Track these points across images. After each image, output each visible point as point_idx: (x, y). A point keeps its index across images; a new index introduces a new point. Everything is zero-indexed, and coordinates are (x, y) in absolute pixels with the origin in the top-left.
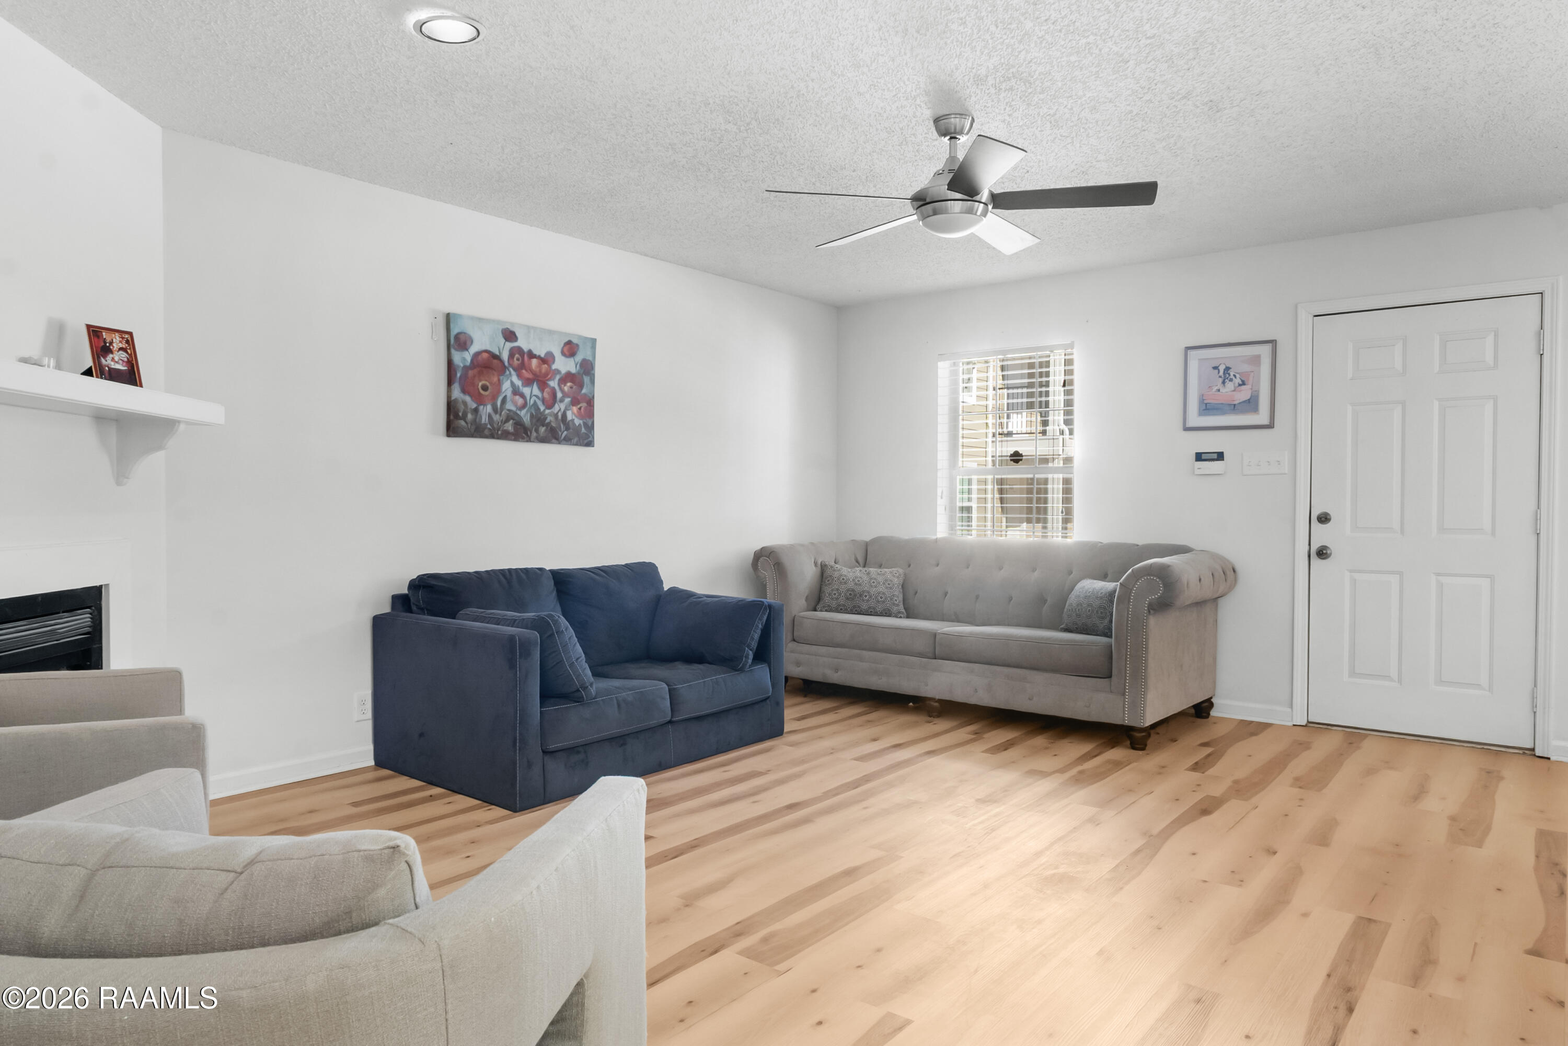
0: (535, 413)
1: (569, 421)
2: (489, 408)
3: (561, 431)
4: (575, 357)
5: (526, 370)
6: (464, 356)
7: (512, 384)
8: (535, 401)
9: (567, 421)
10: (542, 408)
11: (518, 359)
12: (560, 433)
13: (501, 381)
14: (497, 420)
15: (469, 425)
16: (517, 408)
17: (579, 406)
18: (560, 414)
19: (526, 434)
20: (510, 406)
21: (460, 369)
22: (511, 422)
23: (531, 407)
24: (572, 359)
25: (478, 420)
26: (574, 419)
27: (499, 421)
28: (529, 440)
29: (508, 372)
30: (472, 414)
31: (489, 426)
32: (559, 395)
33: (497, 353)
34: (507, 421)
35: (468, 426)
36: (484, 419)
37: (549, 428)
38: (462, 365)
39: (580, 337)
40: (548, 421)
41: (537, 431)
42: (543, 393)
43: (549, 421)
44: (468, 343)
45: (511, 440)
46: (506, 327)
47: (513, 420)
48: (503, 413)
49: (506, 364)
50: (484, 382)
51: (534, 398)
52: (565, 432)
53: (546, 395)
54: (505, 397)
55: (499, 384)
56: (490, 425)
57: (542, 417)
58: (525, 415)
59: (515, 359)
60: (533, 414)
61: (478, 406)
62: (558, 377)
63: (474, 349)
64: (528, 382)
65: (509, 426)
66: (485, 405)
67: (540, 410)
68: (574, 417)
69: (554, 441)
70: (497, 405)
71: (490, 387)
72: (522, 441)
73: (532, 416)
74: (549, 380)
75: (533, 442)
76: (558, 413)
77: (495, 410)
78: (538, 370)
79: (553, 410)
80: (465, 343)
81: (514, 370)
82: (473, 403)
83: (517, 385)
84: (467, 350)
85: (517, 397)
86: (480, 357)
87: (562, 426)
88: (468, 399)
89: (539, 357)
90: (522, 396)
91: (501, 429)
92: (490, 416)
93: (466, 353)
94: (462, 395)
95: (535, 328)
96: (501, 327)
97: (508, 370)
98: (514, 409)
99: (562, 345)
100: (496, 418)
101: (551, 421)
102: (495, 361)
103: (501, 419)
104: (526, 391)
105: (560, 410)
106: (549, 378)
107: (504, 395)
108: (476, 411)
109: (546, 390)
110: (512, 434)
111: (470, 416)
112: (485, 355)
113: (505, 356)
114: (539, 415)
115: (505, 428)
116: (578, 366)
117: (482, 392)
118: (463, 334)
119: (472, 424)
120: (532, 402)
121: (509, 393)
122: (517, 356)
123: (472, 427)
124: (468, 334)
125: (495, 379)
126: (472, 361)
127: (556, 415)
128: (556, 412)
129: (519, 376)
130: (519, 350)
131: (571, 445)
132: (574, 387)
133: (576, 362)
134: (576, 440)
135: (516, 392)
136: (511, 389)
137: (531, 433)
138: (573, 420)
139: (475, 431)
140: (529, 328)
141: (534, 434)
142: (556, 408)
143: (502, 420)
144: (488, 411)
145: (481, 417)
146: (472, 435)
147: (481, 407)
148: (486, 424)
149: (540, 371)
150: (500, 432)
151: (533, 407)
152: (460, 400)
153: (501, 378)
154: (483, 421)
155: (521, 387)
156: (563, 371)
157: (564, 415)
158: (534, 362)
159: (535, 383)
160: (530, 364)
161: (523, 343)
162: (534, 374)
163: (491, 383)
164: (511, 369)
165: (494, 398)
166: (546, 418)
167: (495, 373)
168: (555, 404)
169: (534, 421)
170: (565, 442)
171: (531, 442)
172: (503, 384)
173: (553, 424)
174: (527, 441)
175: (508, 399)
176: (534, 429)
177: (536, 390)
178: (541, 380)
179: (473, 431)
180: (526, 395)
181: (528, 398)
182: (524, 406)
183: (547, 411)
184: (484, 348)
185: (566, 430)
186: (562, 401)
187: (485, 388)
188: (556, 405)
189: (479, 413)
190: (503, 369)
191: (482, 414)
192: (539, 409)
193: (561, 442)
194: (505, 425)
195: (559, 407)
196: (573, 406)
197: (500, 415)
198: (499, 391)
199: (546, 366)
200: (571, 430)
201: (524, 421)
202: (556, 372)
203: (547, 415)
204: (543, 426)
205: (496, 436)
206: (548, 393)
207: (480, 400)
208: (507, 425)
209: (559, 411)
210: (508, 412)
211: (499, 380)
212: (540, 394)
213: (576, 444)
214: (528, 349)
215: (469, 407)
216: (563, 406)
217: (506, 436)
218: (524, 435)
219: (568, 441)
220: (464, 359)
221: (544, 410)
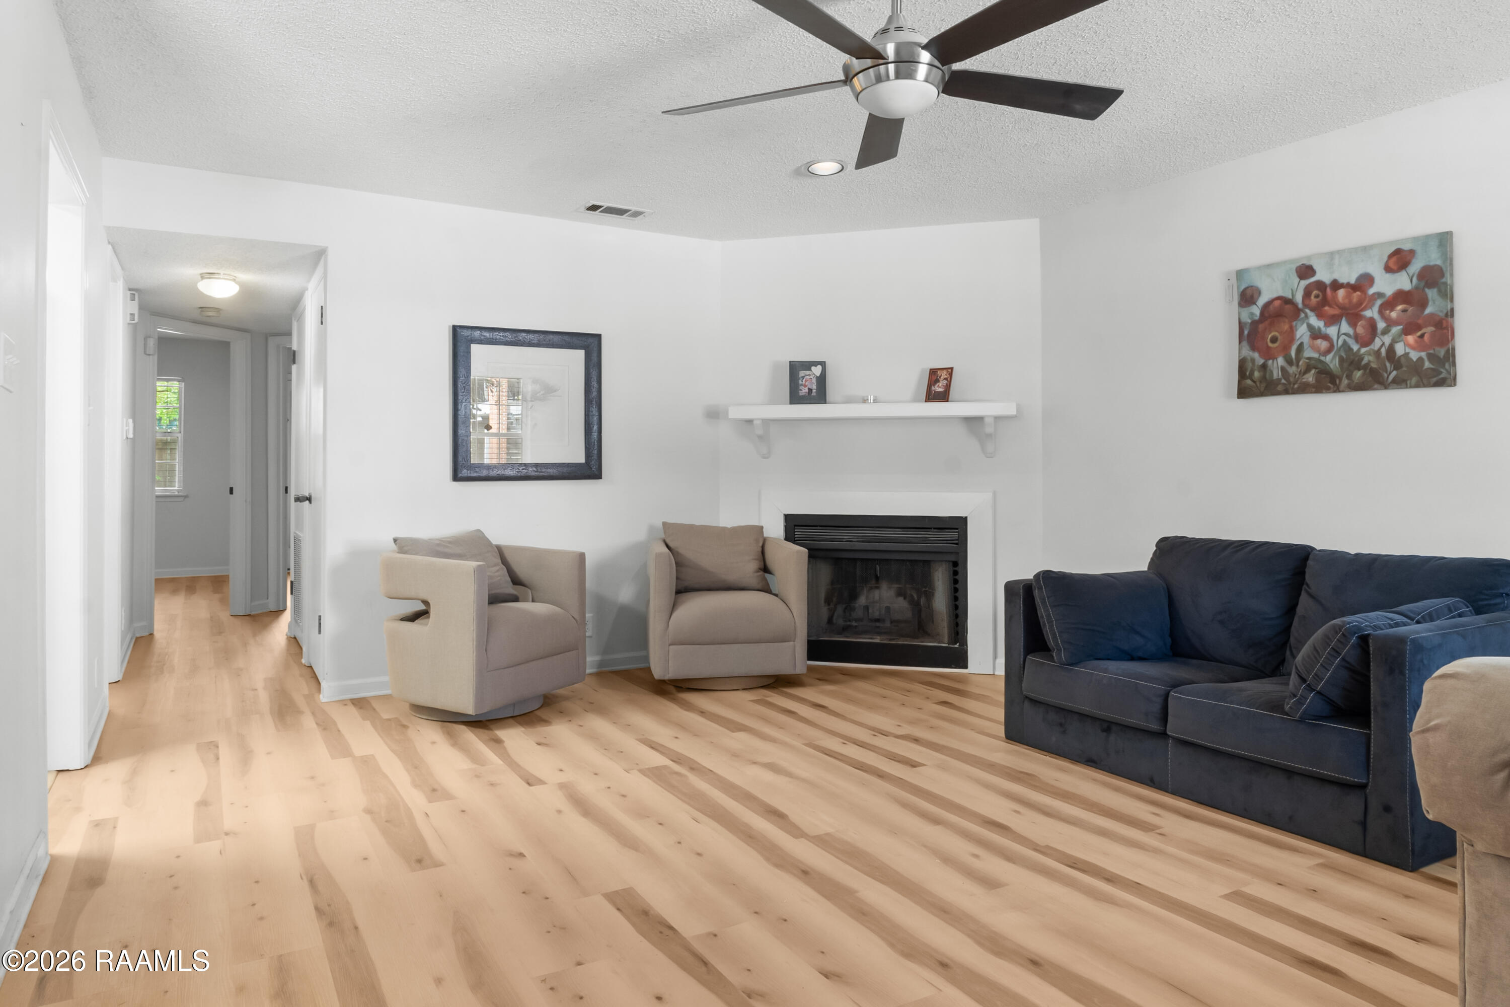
0: (1346, 355)
1: (1400, 357)
2: (1281, 361)
3: (1387, 373)
4: (1407, 269)
5: (1330, 306)
6: (1251, 311)
7: (1310, 327)
8: (1345, 341)
9: (1397, 357)
10: (1355, 347)
11: (1317, 296)
12: (1386, 375)
13: (1294, 329)
14: (1293, 372)
15: (1258, 384)
16: (1320, 354)
17: (1419, 333)
18: (1383, 351)
19: (1333, 383)
20: (1308, 353)
21: (1248, 326)
22: (1313, 371)
23: (1339, 350)
24: (1404, 273)
25: (1267, 377)
26: (1408, 353)
27: (1296, 373)
28: (1337, 390)
29: (1302, 315)
30: (1259, 371)
31: (1283, 381)
32: (1381, 325)
33: (1290, 297)
34: (1307, 370)
35: (1256, 384)
36: (1276, 374)
37: (1368, 371)
38: (1249, 321)
39: (1416, 239)
40: (1364, 362)
41: (1349, 377)
42: (1355, 329)
43: (1366, 362)
44: (1255, 296)
45: (1311, 392)
46: (1301, 263)
47: (1316, 368)
48: (1301, 363)
49: (1300, 306)
50: (1273, 334)
51: (1343, 337)
52: (1394, 373)
53: (1360, 330)
54: (1301, 344)
55: (1292, 331)
56: (1285, 379)
57: (1357, 359)
58: (1332, 361)
59: (1312, 297)
60: (1343, 358)
61: (1266, 361)
62: (1379, 302)
63: (1262, 301)
64: (1333, 320)
65: (1310, 378)
66: (1274, 358)
67: (1353, 350)
68: (1408, 350)
69: (1376, 386)
70: (1291, 356)
71: (1279, 338)
72: (1326, 393)
73: (1342, 360)
74: (1365, 309)
75: (1343, 391)
76: (1380, 349)
77: (1290, 362)
78: (1347, 301)
79: (1372, 347)
80: (1252, 297)
81: (1312, 310)
82: (1261, 359)
83: (1317, 327)
84: (1254, 303)
85: (1319, 341)
86: (1271, 307)
87: (1388, 365)
88: (1256, 355)
89: (1348, 285)
90: (1326, 337)
91: (1299, 382)
92: (1283, 369)
93: (1254, 306)
94: (1251, 353)
95: (1340, 252)
96: (1294, 267)
97: (1303, 312)
98: (1316, 355)
99: (1385, 258)
100: (1292, 370)
101: (1369, 361)
102: (1288, 307)
103: (1299, 370)
104: (1332, 331)
105: (1383, 344)
106: (1363, 308)
107: (1298, 343)
108: (1264, 367)
109: (1360, 323)
110: (1313, 386)
111: (1257, 374)
112: (1277, 303)
113: (1299, 299)
114: (1352, 357)
115: (1304, 380)
116: (1415, 279)
117: (1270, 345)
118: (1250, 288)
119: (1261, 382)
120: (1340, 342)
121: (1306, 339)
122: (1315, 292)
123: (1262, 385)
124: (1255, 287)
125: (1286, 327)
126: (1262, 313)
127: (1378, 353)
128: (1376, 348)
129: (1320, 316)
130: (1320, 285)
131: (1407, 387)
132: (1411, 309)
133: (1411, 275)
134: (1414, 380)
135: (1316, 334)
136: (1309, 333)
137: (1340, 381)
138: (1406, 355)
139: (1265, 389)
140: (1331, 255)
141: (1345, 382)
142: (1377, 342)
143: (1301, 370)
144: (1280, 364)
145: (1272, 372)
146: (1262, 394)
147: (1270, 362)
148: (1280, 380)
149: (1350, 302)
150: (1296, 386)
151: (1342, 349)
152: (1249, 358)
153: (1294, 323)
154: (1275, 376)
155: (1323, 329)
156: (1389, 291)
157: (1391, 350)
158: (1341, 293)
159: (1344, 319)
160: (1335, 297)
161: (1323, 275)
162: (1342, 307)
163: (1280, 333)
164: (1307, 311)
165: (1286, 348)
166: (1362, 359)
167: (1287, 320)
168: (1375, 338)
169: (1345, 365)
170: (1395, 385)
171: (1340, 392)
172: (1296, 330)
173: (1374, 365)
174: (1335, 392)
175: (1306, 346)
176: (1345, 375)
177: (1345, 327)
178: (1353, 314)
179: (1262, 389)
180: (1331, 336)
181: (1335, 338)
182: (1329, 351)
183: (1363, 350)
184: (1275, 295)
185: (1395, 369)
186: (1385, 332)
187: (1274, 340)
188: (1377, 339)
189: (1268, 369)
190: (1296, 312)
191: (1272, 369)
192: (1351, 349)
193: (1389, 384)
194: (1303, 377)
195: (1381, 342)
196: (1406, 334)
197: (1298, 366)
198: (1292, 339)
199: (1358, 293)
200: (1404, 369)
201: (1330, 368)
202: (1376, 296)
203: (1362, 355)
204: (1359, 370)
205: (1290, 391)
206: (1363, 327)
207: (1268, 355)
208: (1306, 376)
209: (1381, 346)
210: (1307, 361)
211: (1291, 328)
212: (1350, 331)
213: (1417, 386)
214: (1332, 279)
215: (1256, 363)
216: (1387, 340)
217: (1304, 389)
218: (1329, 385)
219: (1400, 383)
220: (1252, 314)
221: (1359, 350)
